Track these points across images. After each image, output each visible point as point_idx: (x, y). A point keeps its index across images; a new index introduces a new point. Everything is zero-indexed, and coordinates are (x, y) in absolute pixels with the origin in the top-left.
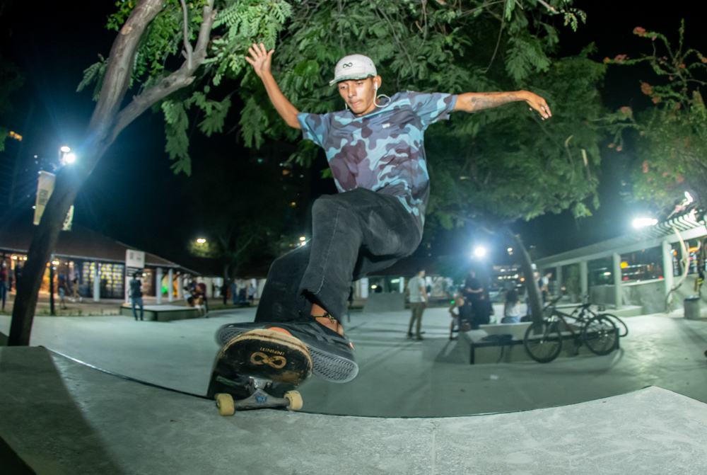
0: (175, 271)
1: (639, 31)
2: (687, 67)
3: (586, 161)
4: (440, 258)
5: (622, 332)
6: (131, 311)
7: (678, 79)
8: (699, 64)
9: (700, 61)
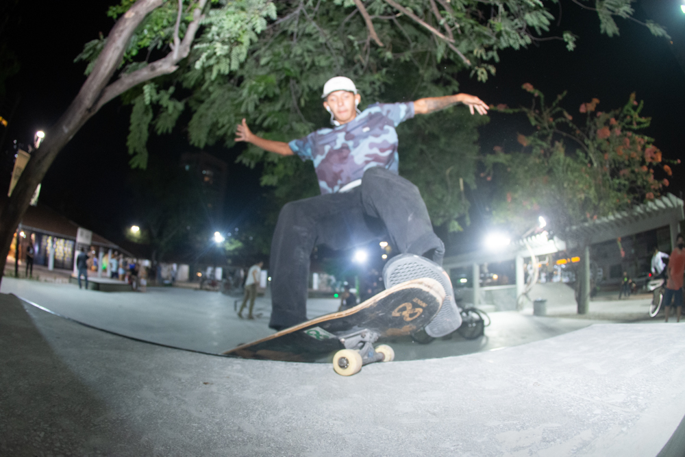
0: (114, 251)
1: (528, 87)
2: (554, 120)
3: (462, 187)
4: (326, 259)
5: (486, 323)
6: (77, 281)
7: (545, 128)
8: (563, 120)
9: (565, 117)
